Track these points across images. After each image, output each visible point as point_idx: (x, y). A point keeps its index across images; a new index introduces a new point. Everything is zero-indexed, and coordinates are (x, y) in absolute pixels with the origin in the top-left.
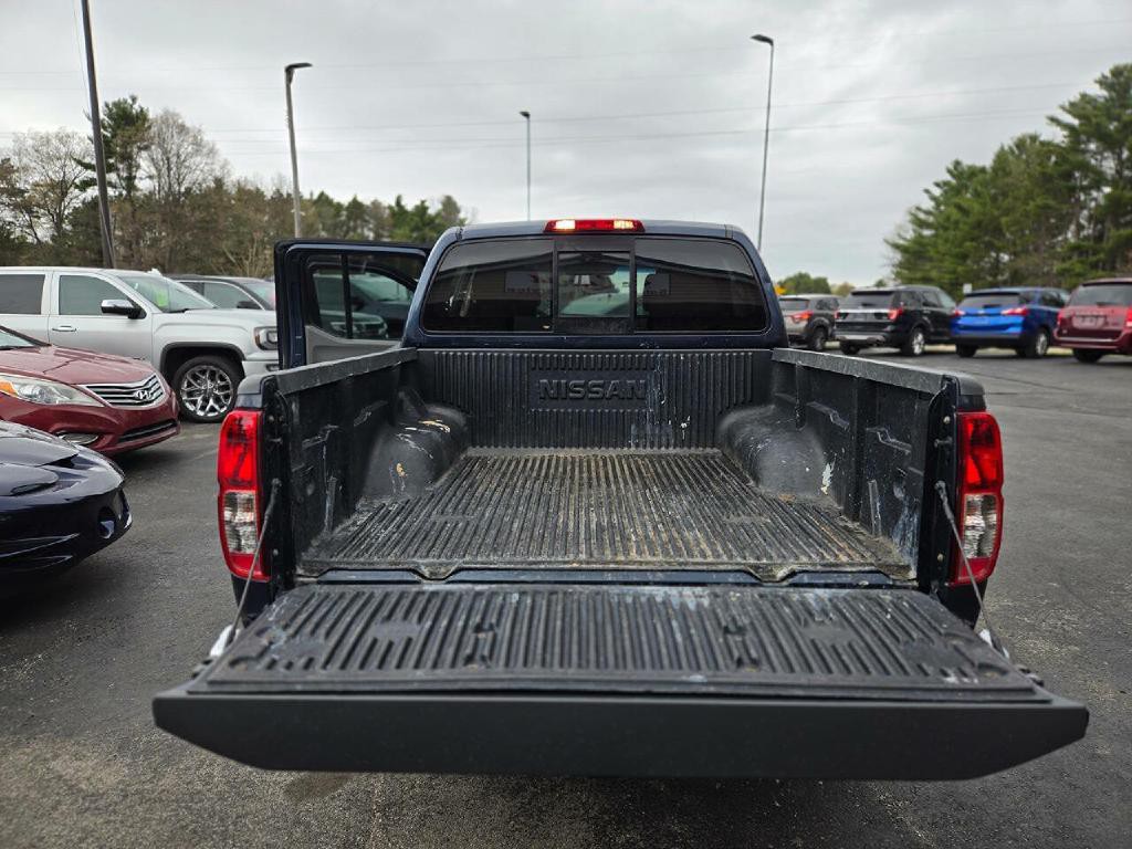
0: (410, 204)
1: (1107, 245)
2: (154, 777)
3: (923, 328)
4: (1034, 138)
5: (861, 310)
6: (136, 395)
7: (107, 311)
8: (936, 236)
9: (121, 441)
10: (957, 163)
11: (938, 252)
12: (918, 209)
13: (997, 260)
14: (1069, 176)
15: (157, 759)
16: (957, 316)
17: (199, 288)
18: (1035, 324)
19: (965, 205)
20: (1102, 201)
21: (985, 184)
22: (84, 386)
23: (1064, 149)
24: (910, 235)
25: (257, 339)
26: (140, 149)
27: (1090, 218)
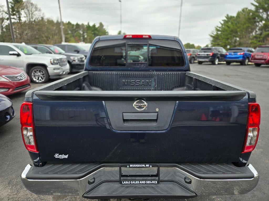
0: (91, 25)
1: (262, 36)
2: (17, 193)
3: (218, 58)
4: (247, 9)
5: (203, 53)
6: (18, 78)
7: (11, 54)
8: (221, 34)
9: (15, 90)
10: (228, 15)
11: (222, 38)
12: (218, 27)
13: (236, 40)
14: (255, 18)
15: (18, 187)
16: (227, 55)
17: (36, 48)
18: (245, 57)
19: (229, 25)
20: (262, 25)
21: (234, 20)
22: (4, 76)
23: (254, 12)
24: (215, 33)
25: (51, 62)
26: (22, 9)
27: (259, 29)
